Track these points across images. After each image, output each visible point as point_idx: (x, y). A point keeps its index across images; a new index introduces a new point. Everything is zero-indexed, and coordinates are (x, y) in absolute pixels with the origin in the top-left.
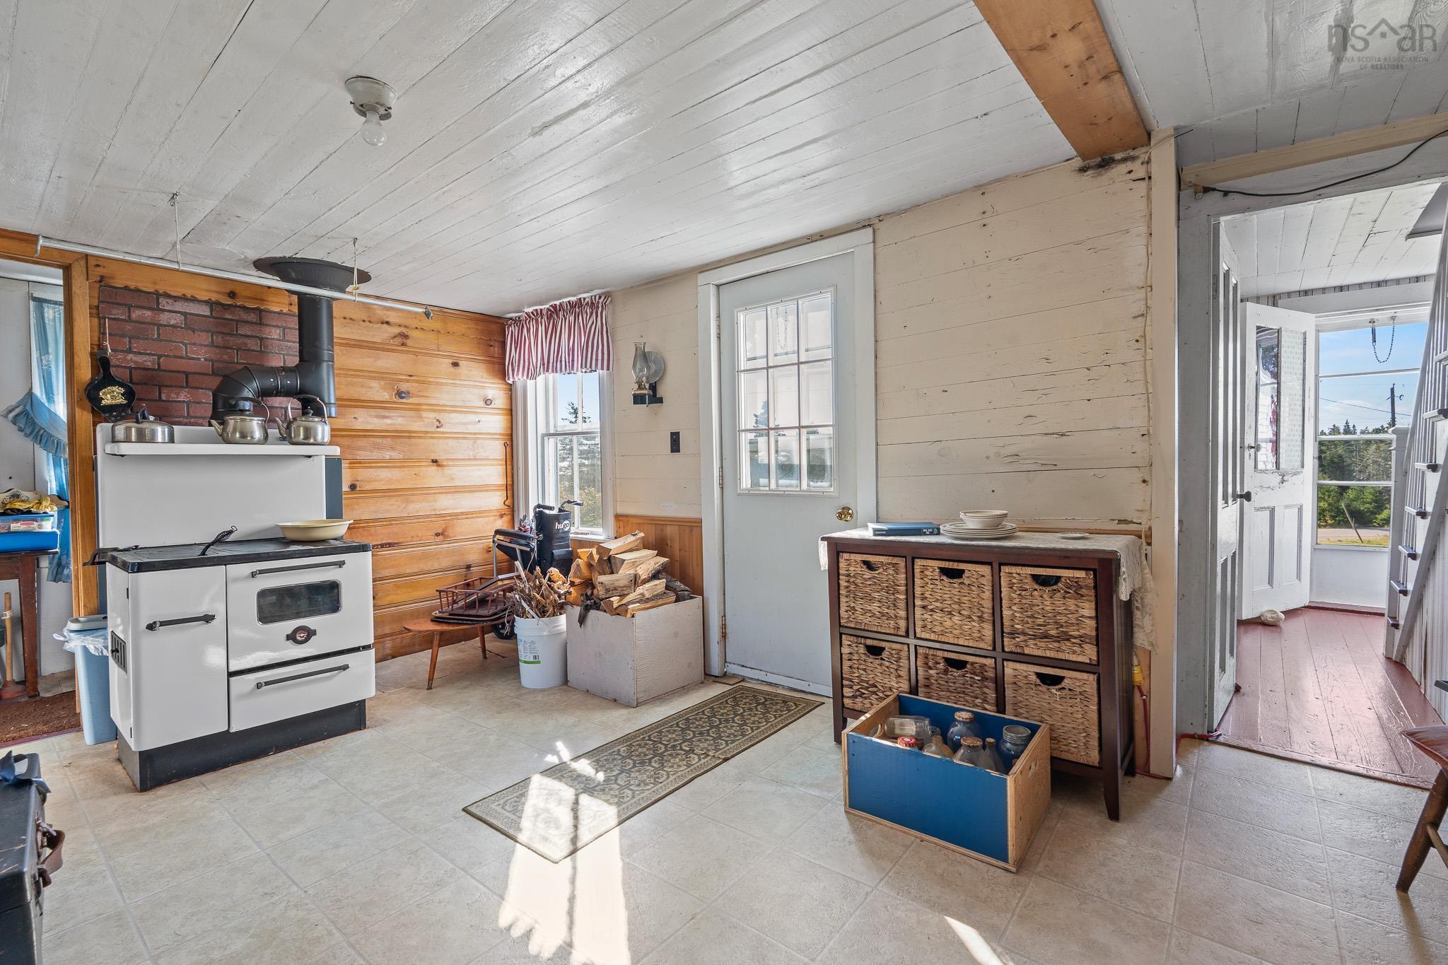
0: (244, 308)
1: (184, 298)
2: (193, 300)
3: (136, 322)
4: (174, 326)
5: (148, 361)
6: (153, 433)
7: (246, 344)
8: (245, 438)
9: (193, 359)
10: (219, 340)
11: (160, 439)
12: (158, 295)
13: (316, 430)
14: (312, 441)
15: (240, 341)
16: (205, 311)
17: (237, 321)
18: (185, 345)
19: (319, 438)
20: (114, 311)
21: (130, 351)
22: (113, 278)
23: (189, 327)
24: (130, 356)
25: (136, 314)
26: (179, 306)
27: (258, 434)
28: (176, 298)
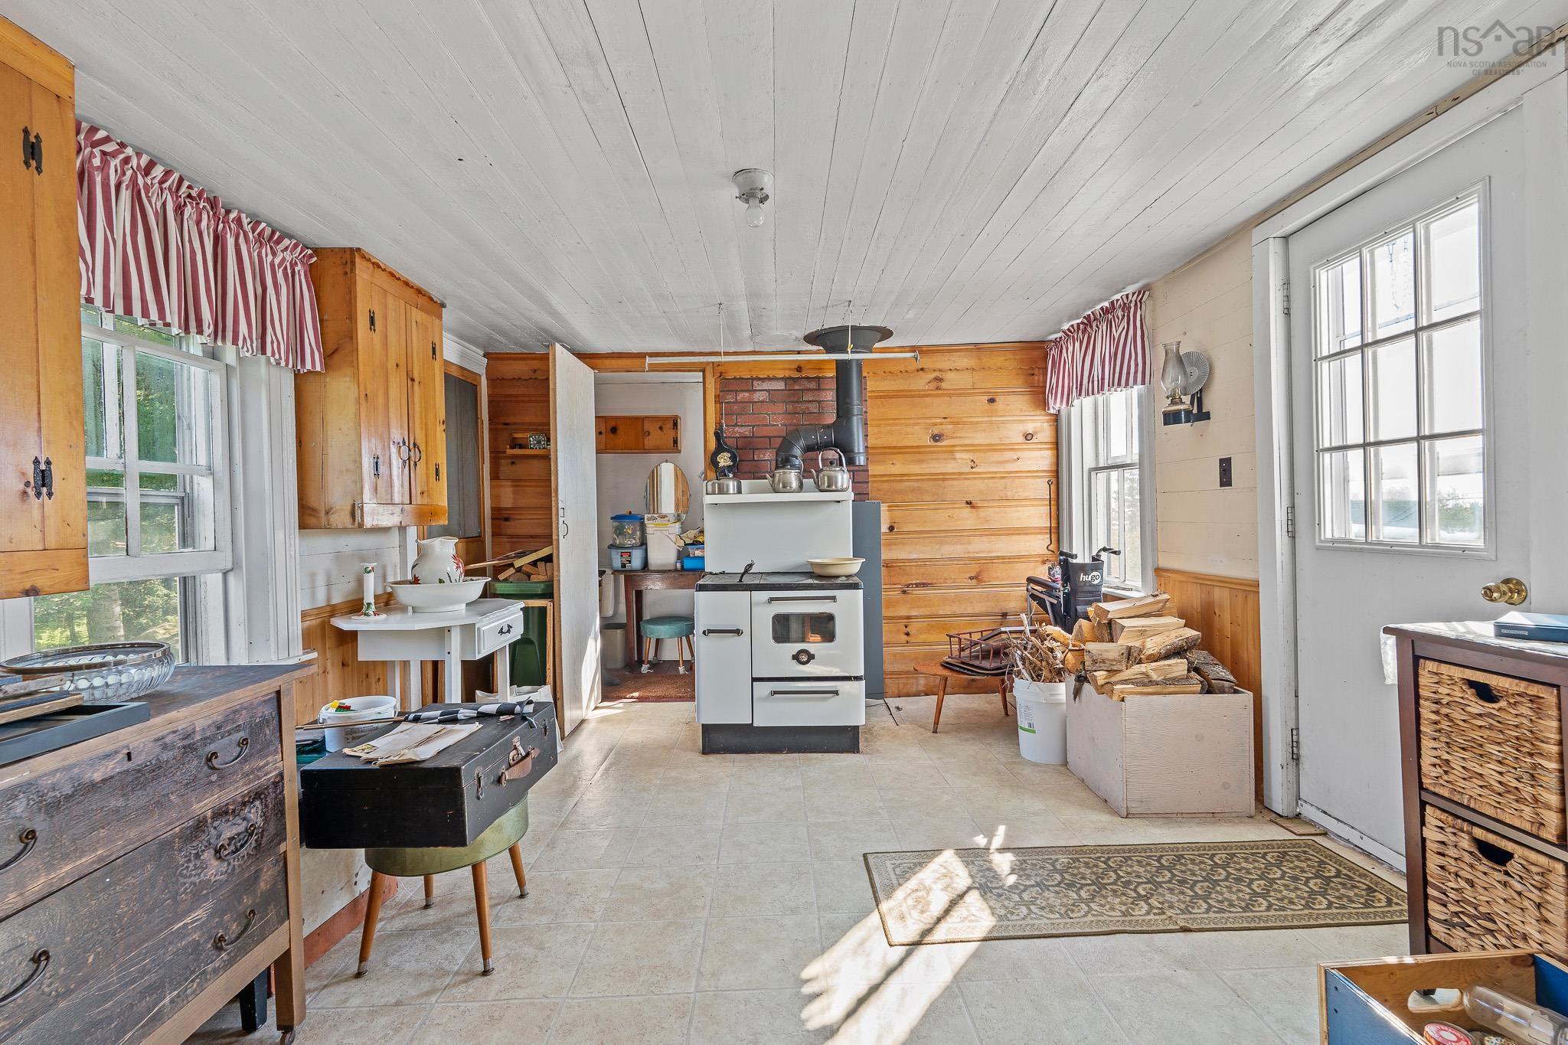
0: (807, 378)
1: (769, 379)
2: (775, 379)
3: (741, 402)
4: (762, 402)
5: (746, 431)
6: (728, 486)
7: (808, 408)
8: (786, 488)
9: (773, 425)
10: (790, 407)
11: (731, 491)
12: (753, 379)
13: (836, 478)
14: (834, 488)
15: (804, 406)
16: (781, 386)
17: (802, 390)
18: (769, 415)
19: (839, 484)
20: (728, 397)
21: (736, 425)
22: (726, 373)
23: (772, 401)
24: (737, 429)
25: (741, 396)
26: (766, 385)
27: (795, 484)
28: (763, 380)
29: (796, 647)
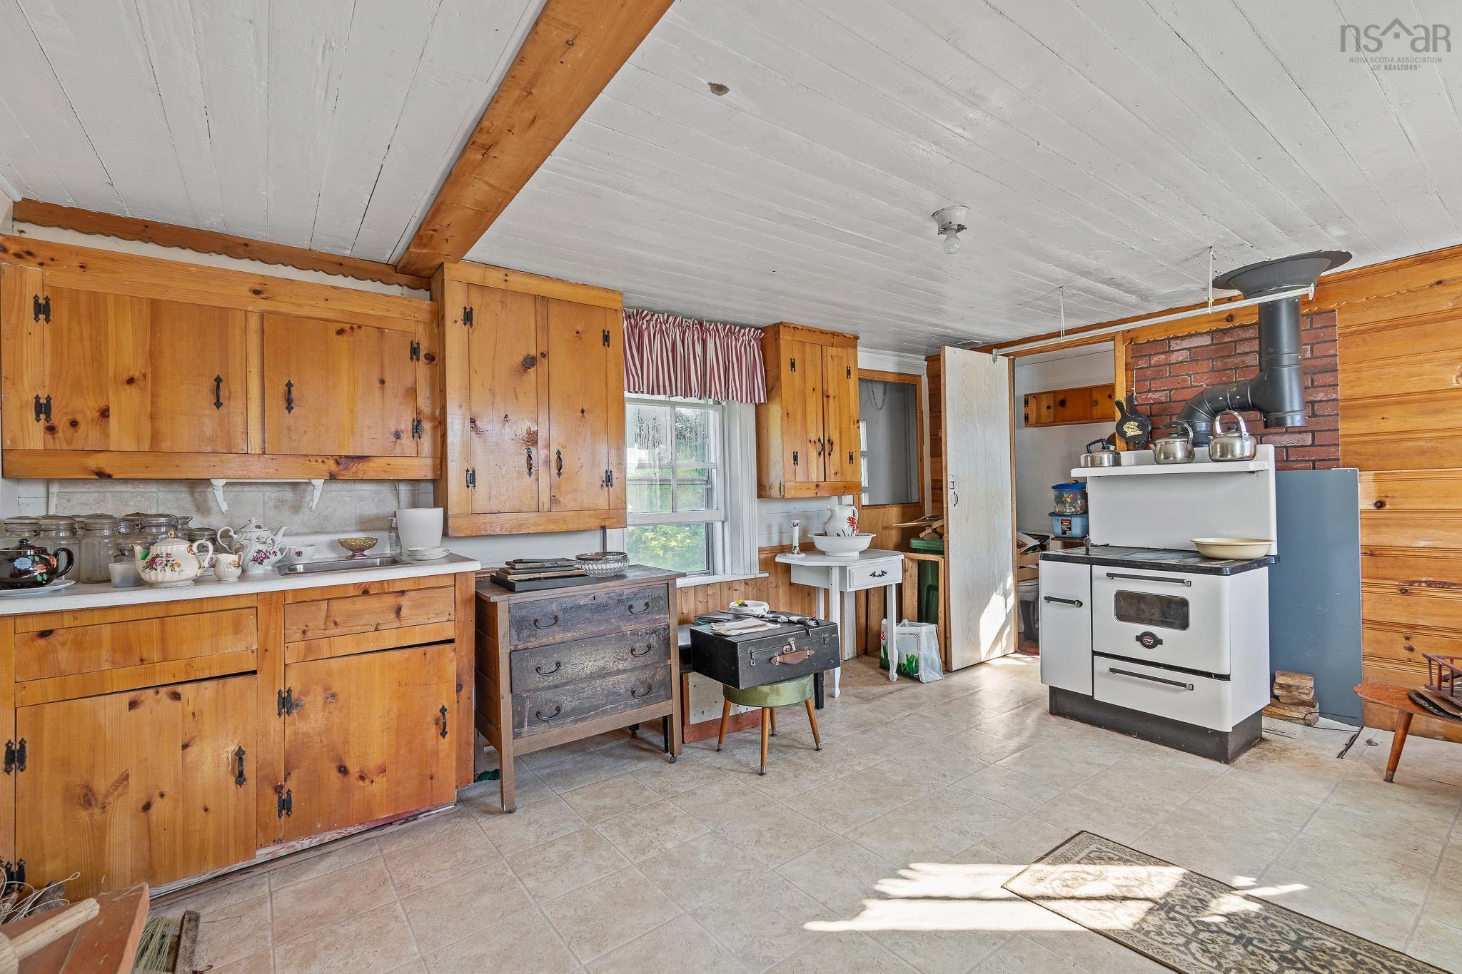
0: (1242, 327)
1: (1190, 336)
2: (1197, 334)
3: (1156, 366)
4: (1181, 362)
5: (1161, 396)
6: (1101, 459)
7: (1243, 362)
8: (1168, 458)
9: (1197, 386)
10: (1219, 364)
11: (1106, 463)
12: (1169, 339)
13: (1232, 445)
14: (1229, 457)
15: (1237, 360)
16: (1206, 340)
17: (1235, 342)
18: (1190, 376)
20: (1140, 362)
21: (1150, 391)
22: (1137, 337)
23: (1194, 360)
24: (1150, 395)
25: (1154, 360)
26: (1187, 343)
27: (1180, 454)
28: (1182, 338)
29: (1142, 628)
